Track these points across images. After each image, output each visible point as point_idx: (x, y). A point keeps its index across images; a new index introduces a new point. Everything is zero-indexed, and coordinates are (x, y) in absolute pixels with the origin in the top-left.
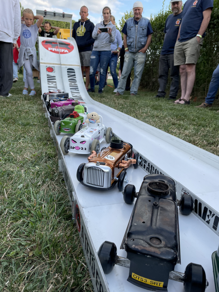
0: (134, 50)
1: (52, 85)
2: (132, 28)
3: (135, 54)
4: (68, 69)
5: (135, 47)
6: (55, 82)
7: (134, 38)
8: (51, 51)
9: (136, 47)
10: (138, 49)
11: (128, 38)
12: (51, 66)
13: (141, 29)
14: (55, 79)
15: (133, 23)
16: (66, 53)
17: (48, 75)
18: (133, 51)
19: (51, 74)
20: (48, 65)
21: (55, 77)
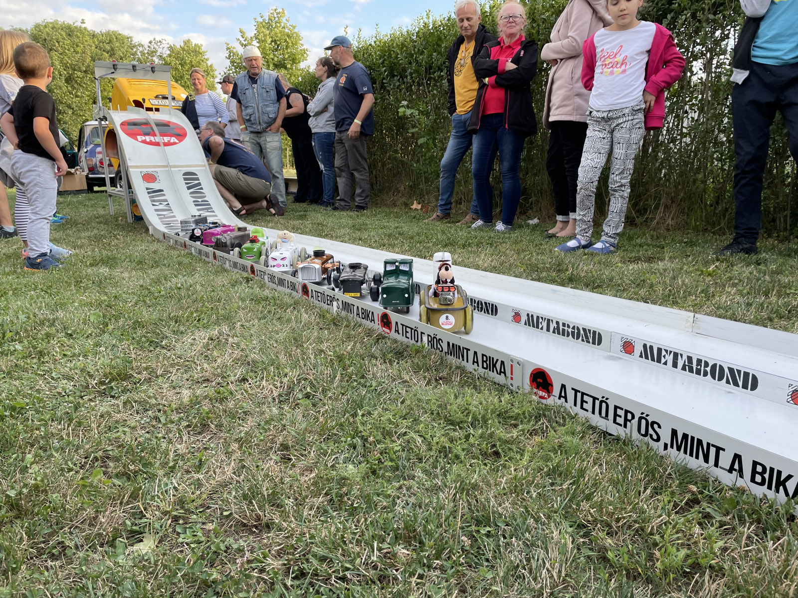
0: (258, 128)
1: (161, 207)
2: (247, 91)
3: (259, 135)
4: (185, 174)
5: (258, 122)
6: (166, 201)
7: (254, 108)
8: (144, 142)
9: (260, 123)
10: (264, 126)
11: (243, 108)
12: (150, 170)
13: (264, 90)
14: (164, 195)
15: (247, 82)
16: (175, 143)
17: (147, 189)
18: (256, 130)
19: (155, 186)
20: (145, 170)
21: (162, 191)
